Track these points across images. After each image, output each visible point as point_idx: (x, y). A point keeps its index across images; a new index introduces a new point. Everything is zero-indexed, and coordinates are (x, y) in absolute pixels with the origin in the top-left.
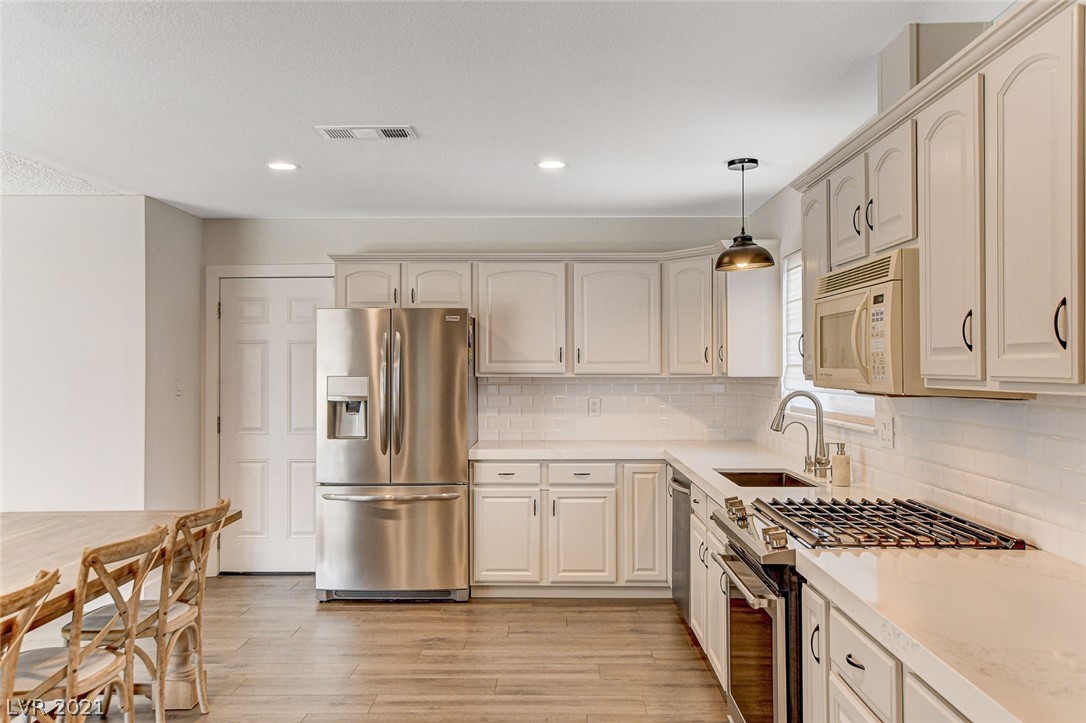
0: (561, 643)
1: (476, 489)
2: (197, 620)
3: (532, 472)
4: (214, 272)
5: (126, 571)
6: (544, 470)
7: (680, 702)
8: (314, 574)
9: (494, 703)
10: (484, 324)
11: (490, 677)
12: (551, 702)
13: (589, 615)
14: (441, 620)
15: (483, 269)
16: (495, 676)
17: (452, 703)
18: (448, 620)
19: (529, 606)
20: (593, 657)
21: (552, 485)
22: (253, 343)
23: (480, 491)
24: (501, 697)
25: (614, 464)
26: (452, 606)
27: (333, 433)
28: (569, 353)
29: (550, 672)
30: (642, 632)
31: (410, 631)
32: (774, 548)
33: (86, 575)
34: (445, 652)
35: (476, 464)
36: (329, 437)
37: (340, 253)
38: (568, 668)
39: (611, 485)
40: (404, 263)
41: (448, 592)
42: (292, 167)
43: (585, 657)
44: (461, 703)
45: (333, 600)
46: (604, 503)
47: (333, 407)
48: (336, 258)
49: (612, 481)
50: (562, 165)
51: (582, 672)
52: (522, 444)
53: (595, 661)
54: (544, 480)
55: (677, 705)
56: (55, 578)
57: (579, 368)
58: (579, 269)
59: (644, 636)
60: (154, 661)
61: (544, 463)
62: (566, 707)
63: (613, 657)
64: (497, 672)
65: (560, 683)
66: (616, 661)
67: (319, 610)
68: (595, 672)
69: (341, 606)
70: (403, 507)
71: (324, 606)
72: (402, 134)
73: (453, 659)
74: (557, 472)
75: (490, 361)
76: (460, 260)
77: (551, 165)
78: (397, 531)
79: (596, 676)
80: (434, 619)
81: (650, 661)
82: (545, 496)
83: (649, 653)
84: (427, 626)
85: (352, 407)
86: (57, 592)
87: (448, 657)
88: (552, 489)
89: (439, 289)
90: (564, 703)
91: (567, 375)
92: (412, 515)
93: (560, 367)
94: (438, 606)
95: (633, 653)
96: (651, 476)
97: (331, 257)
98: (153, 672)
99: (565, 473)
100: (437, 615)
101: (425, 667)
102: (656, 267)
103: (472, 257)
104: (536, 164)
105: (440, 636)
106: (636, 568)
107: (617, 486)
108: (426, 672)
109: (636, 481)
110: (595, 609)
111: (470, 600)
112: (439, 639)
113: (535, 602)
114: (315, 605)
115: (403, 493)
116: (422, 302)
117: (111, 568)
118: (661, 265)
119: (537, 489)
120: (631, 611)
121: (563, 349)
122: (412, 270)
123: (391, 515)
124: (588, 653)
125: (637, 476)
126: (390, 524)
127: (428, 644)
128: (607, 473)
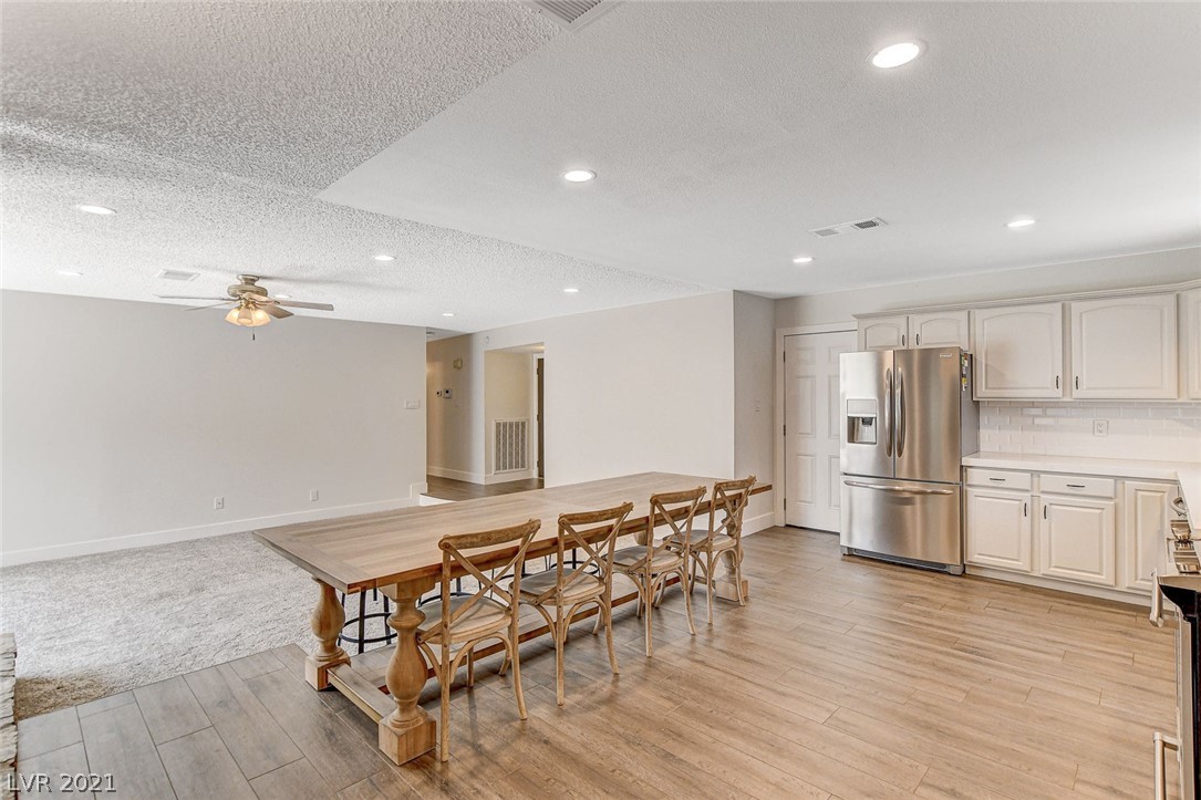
0: (1034, 625)
1: (969, 489)
2: (736, 547)
3: (1023, 480)
4: (782, 332)
5: (683, 511)
6: (1035, 479)
7: (1145, 705)
8: (838, 534)
9: (948, 654)
10: (981, 360)
11: (953, 635)
12: (1001, 668)
13: (1075, 608)
14: (930, 584)
15: (979, 315)
16: (958, 636)
17: (912, 645)
18: (937, 586)
19: (1018, 590)
20: (1062, 643)
21: (1043, 492)
22: (807, 377)
23: (972, 492)
24: (956, 652)
25: (1112, 480)
26: (946, 577)
27: (852, 437)
28: (1066, 380)
29: (1012, 645)
30: (1131, 636)
31: (902, 587)
32: (1181, 572)
33: (653, 510)
34: (923, 608)
35: (969, 469)
36: (849, 441)
37: (857, 313)
38: (1031, 646)
39: (1110, 498)
40: (910, 316)
41: (944, 566)
42: (809, 259)
43: (1054, 642)
44: (919, 647)
45: (852, 555)
46: (1100, 514)
47: (852, 422)
48: (858, 317)
49: (1111, 494)
50: (1032, 222)
51: (1048, 653)
52: (1023, 456)
53: (1064, 647)
54: (1035, 487)
55: (1141, 707)
56: (628, 507)
57: (1077, 394)
58: (1076, 307)
59: (1131, 639)
60: (706, 565)
61: (1034, 473)
62: (1014, 676)
63: (1087, 649)
64: (961, 633)
65: (1017, 656)
66: (1086, 653)
67: (843, 560)
68: (1059, 656)
69: (858, 560)
70: (918, 497)
71: (847, 558)
72: (871, 224)
73: (929, 615)
74: (1047, 482)
75: (986, 388)
76: (959, 309)
77: (1020, 223)
78: (913, 515)
79: (1058, 660)
80: (926, 583)
81: (1130, 663)
82: (1036, 503)
83: (1131, 655)
84: (916, 586)
85: (867, 421)
86: (631, 516)
87: (923, 612)
88: (1043, 496)
89: (941, 333)
90: (1014, 671)
91: (1065, 400)
92: (924, 502)
93: (1058, 393)
94: (933, 574)
95: (1110, 650)
96: (1159, 494)
97: (855, 316)
98: (705, 572)
99: (1060, 484)
100: (929, 580)
101: (901, 614)
102: (1172, 298)
103: (968, 307)
104: (1005, 225)
105: (925, 596)
106: (1140, 577)
107: (1117, 500)
108: (901, 618)
109: (1139, 497)
110: (1087, 605)
111: (963, 574)
112: (922, 598)
113: (1024, 588)
114: (841, 556)
115: (917, 487)
116: (926, 344)
117: (668, 507)
118: (1178, 295)
119: (1028, 494)
120: (1129, 615)
121: (1060, 377)
122: (916, 320)
123: (908, 501)
124: (1059, 639)
125: (1139, 492)
126: (908, 507)
127: (911, 599)
128: (1107, 487)
